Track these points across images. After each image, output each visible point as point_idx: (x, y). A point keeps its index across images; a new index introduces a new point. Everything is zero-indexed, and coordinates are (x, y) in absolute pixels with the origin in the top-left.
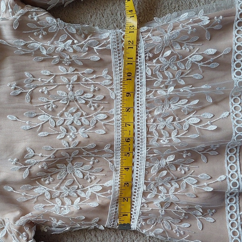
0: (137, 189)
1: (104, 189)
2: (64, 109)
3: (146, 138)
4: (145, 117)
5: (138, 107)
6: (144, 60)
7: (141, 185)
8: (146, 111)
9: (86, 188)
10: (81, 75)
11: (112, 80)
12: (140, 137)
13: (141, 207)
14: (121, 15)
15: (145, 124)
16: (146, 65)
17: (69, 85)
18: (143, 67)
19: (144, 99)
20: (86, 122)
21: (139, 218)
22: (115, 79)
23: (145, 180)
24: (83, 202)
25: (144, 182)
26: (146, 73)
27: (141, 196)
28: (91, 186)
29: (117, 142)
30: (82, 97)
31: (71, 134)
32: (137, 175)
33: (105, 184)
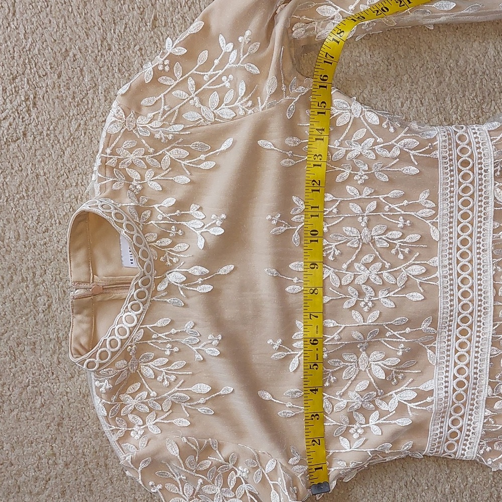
0: (477, 394)
1: (421, 396)
2: (354, 257)
3: (493, 307)
4: (491, 272)
5: (479, 253)
6: (493, 176)
7: (484, 387)
8: (493, 261)
9: (389, 394)
10: (383, 201)
11: (436, 209)
12: (483, 306)
13: (484, 423)
14: (451, 101)
15: (492, 284)
16: (495, 184)
17: (363, 216)
18: (489, 188)
19: (489, 240)
21: (480, 442)
22: (440, 206)
23: (489, 378)
24: (384, 418)
25: (488, 381)
26: (495, 198)
27: (484, 406)
28: (396, 391)
29: (443, 313)
30: (383, 237)
31: (366, 300)
32: (475, 370)
33: (421, 388)
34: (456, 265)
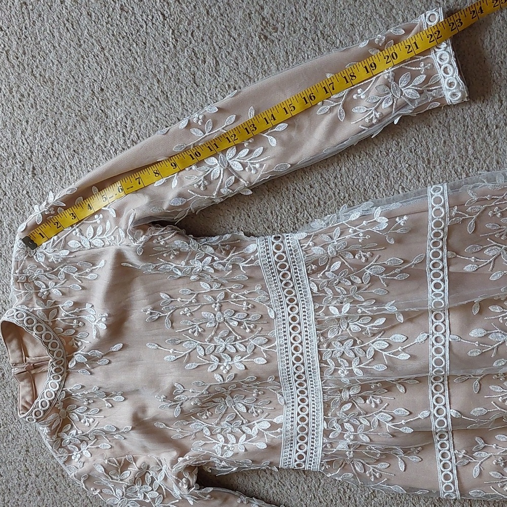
0: (316, 427)
1: (274, 426)
2: (213, 333)
3: (319, 369)
4: (315, 342)
5: (306, 327)
6: (306, 274)
7: (320, 421)
9: (252, 423)
10: (230, 291)
11: (268, 296)
12: (312, 367)
13: (323, 448)
14: (272, 214)
15: (317, 351)
16: (309, 279)
17: (216, 304)
18: (305, 282)
20: (242, 349)
21: (321, 461)
22: (271, 296)
23: (324, 415)
24: (249, 440)
25: (323, 418)
26: (311, 289)
27: (322, 436)
28: (257, 421)
30: (233, 318)
31: (225, 364)
32: (313, 409)
33: (275, 420)
34: (289, 336)
